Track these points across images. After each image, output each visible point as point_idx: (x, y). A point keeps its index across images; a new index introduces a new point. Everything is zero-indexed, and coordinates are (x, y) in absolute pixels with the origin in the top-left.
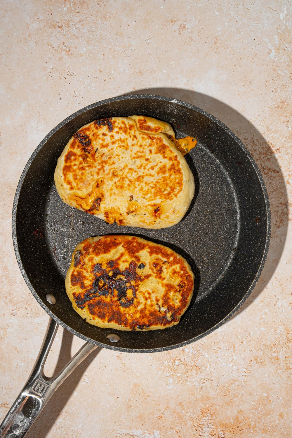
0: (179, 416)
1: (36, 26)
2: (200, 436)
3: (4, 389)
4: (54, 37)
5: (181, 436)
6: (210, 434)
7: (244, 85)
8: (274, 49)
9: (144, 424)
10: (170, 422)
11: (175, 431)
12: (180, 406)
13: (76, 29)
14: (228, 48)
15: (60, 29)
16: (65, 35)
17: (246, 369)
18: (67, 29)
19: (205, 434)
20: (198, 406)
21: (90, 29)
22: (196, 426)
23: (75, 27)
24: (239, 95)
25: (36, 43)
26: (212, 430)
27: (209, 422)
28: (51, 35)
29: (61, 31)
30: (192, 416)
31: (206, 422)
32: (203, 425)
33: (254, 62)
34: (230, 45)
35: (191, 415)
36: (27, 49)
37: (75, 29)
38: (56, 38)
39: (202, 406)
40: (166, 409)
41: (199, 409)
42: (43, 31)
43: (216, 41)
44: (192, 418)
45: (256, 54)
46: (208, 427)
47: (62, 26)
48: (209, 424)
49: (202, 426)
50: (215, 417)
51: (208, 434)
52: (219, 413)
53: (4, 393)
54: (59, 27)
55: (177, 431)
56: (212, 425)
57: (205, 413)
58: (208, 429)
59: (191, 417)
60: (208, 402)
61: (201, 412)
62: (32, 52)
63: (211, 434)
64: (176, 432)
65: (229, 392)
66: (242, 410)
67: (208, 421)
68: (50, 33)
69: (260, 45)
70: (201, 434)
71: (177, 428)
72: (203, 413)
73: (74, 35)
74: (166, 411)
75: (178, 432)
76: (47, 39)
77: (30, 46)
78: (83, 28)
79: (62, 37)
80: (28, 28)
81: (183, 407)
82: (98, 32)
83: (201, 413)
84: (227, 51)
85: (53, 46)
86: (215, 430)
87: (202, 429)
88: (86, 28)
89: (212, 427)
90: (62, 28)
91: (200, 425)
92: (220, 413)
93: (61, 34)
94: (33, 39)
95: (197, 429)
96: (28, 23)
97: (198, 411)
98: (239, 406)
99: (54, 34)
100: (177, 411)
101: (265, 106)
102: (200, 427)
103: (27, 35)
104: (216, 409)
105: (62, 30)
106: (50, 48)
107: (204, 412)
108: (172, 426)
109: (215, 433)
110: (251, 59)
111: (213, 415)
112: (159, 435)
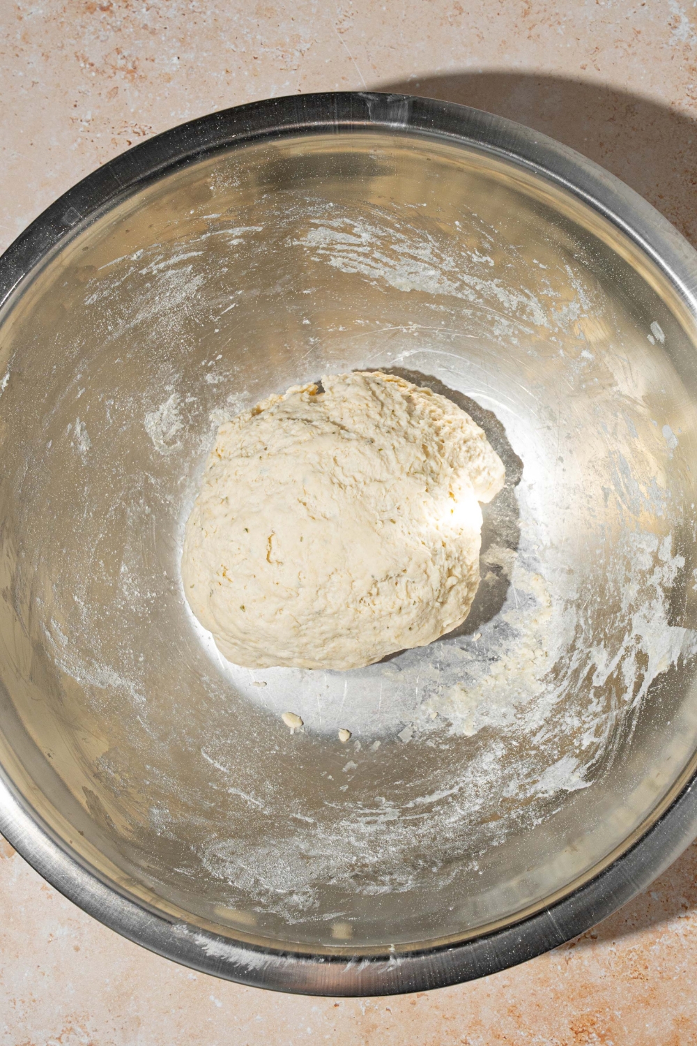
1: (41, 12)
3: (19, 1003)
4: (93, 37)
7: (612, 119)
8: (685, 13)
12: (510, 1019)
13: (148, 10)
14: (559, 23)
15: (104, 14)
16: (120, 30)
17: (688, 897)
18: (125, 13)
20: (562, 1013)
21: (187, 5)
23: (144, 5)
24: (601, 144)
25: (46, 56)
28: (84, 33)
29: (108, 18)
33: (634, 54)
34: (565, 16)
35: (544, 1040)
36: (21, 74)
37: (144, 10)
38: (98, 37)
39: (574, 1013)
40: (474, 1028)
41: (566, 1022)
42: (62, 23)
43: (526, 6)
45: (639, 32)
47: (111, 5)
50: (613, 1040)
52: (621, 1029)
53: (21, 1014)
54: (103, 9)
57: (583, 1031)
60: (589, 1000)
61: (572, 1029)
62: (35, 80)
65: (646, 968)
66: (687, 1016)
68: (79, 28)
69: (646, 7)
72: (576, 1033)
73: (145, 27)
74: (473, 1035)
76: (74, 42)
77: (30, 66)
78: (167, 7)
79: (112, 33)
80: (21, 18)
81: (520, 1020)
82: (209, 13)
83: (571, 1034)
84: (560, 31)
85: (91, 61)
88: (174, 5)
90: (112, 12)
92: (625, 1029)
93: (109, 27)
94: (35, 46)
96: (19, 4)
97: (562, 1028)
98: (676, 1005)
99: (92, 29)
100: (506, 1032)
101: (674, 170)
103: (19, 37)
104: (612, 1019)
105: (111, 17)
106: (82, 65)
107: (580, 1030)
110: (625, 46)
111: (605, 1035)
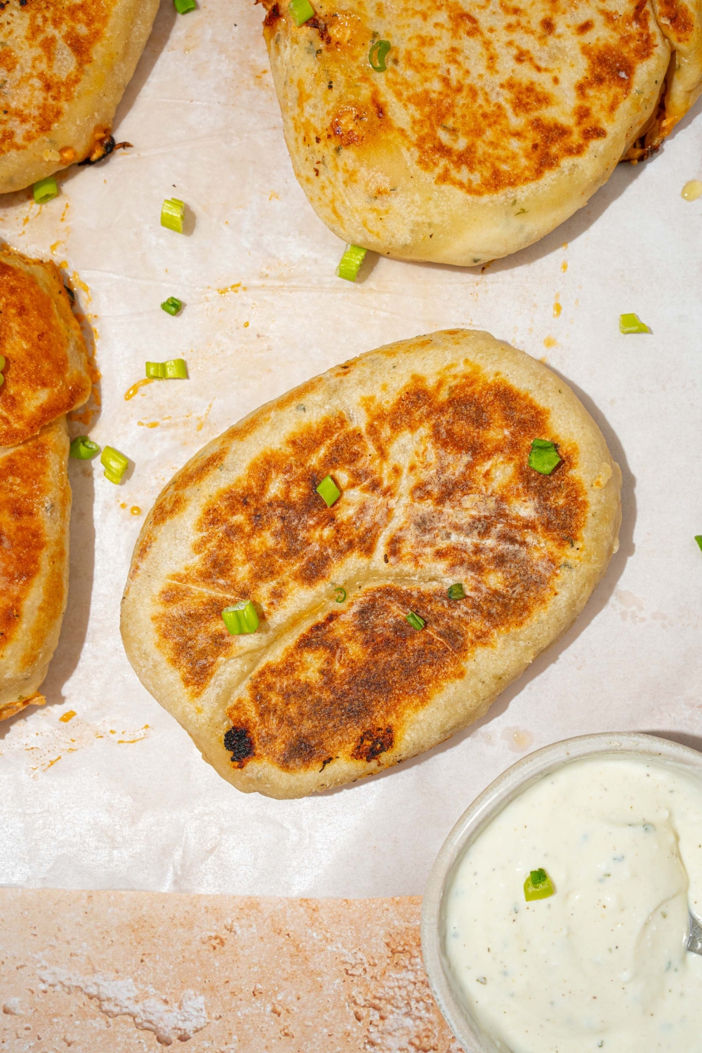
0: (293, 950)
2: (372, 1044)
5: (291, 1030)
6: (411, 1044)
9: (146, 960)
10: (256, 969)
11: (269, 1008)
19: (390, 1041)
22: (360, 1000)
26: (422, 1027)
27: (416, 994)
30: (347, 959)
31: (404, 993)
32: (388, 1001)
44: (348, 967)
46: (408, 1014)
48: (413, 1003)
49: (382, 1004)
51: (404, 1043)
55: (279, 1009)
56: (427, 1010)
58: (408, 1022)
59: (345, 963)
63: (417, 1042)
64: (274, 1011)
67: (411, 987)
70: (374, 1036)
71: (280, 998)
75: (283, 1012)
86: (436, 1032)
87: (382, 1018)
89: (423, 1013)
91: (377, 1002)
95: (363, 1012)
102: (375, 1008)
108: (259, 986)
109: (433, 1042)
112: (204, 1013)
